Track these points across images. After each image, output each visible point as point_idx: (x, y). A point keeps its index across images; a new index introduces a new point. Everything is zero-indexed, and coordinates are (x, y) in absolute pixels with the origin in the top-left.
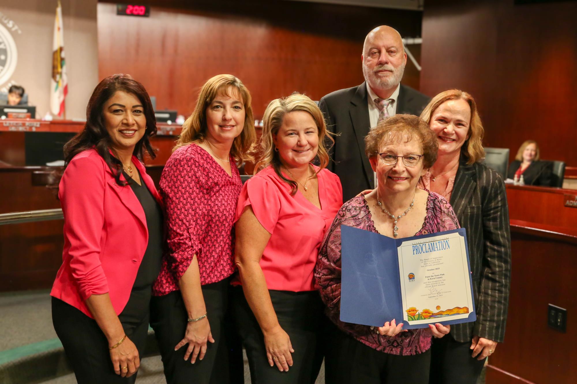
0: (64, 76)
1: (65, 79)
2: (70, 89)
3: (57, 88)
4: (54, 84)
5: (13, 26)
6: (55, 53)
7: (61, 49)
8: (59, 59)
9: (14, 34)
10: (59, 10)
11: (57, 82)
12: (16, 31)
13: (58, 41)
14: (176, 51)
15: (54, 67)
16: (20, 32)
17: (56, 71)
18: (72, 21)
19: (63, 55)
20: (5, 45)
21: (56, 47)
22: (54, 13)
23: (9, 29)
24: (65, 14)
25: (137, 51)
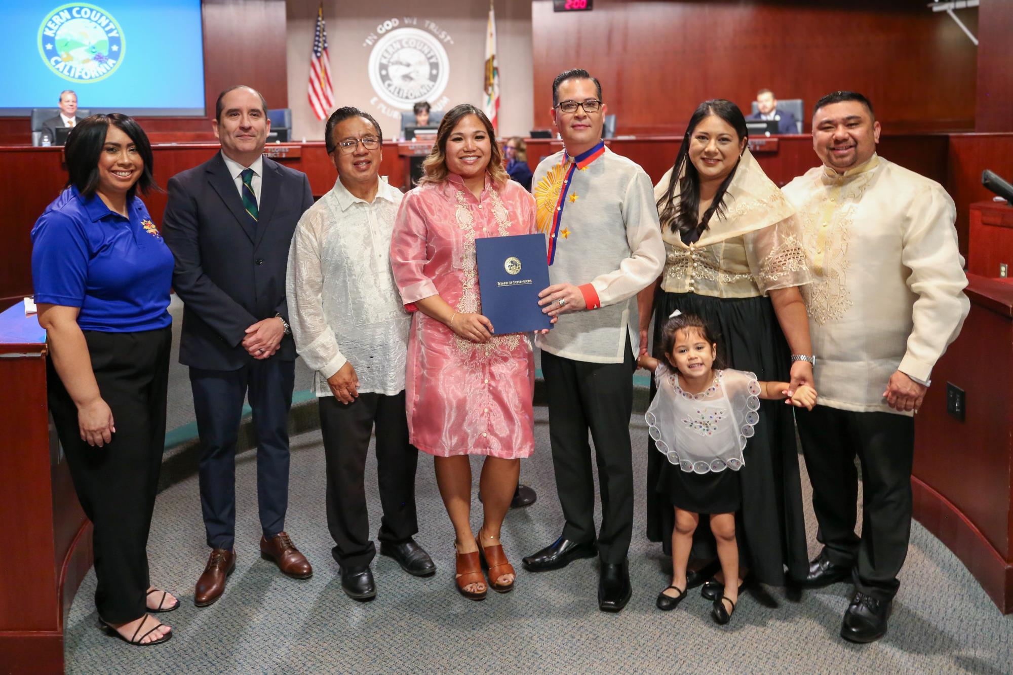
0: (496, 88)
1: (496, 92)
2: (503, 102)
3: (489, 101)
4: (486, 98)
5: (446, 37)
6: (488, 63)
7: (493, 57)
8: (492, 69)
9: (445, 45)
10: (492, 14)
11: (490, 95)
12: (448, 41)
13: (491, 48)
14: (625, 48)
15: (487, 79)
16: (452, 42)
17: (488, 82)
18: (508, 25)
19: (495, 64)
20: (437, 59)
21: (488, 56)
22: (486, 17)
23: (441, 41)
24: (498, 17)
25: (578, 53)
